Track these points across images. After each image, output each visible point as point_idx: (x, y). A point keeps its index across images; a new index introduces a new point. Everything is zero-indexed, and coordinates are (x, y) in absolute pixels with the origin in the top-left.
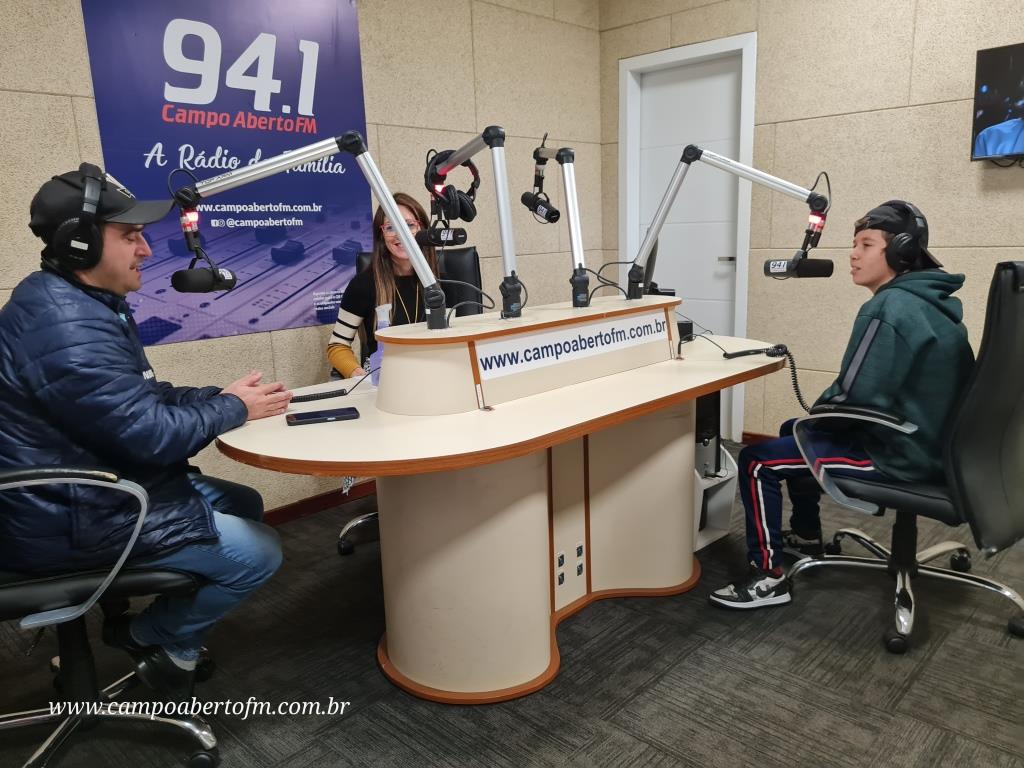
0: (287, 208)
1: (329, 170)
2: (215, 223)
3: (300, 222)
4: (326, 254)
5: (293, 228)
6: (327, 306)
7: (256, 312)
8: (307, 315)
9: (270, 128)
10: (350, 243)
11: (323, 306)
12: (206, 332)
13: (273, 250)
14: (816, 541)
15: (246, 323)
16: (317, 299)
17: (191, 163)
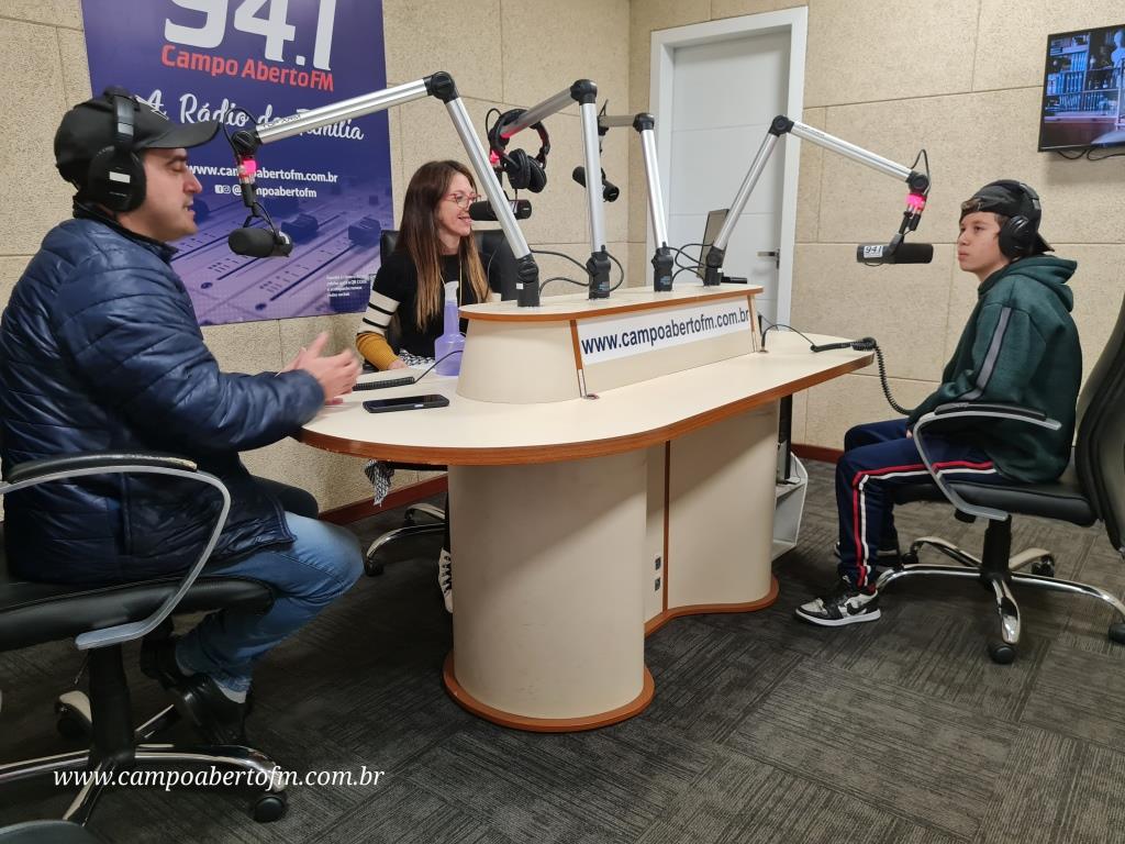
0: (299, 176)
1: (346, 134)
2: (219, 189)
3: (313, 193)
4: (342, 232)
5: (306, 200)
6: (342, 292)
7: (264, 296)
8: (320, 303)
9: (282, 81)
10: (368, 220)
11: (337, 292)
12: (208, 318)
13: (284, 224)
14: (894, 552)
15: (253, 309)
16: (331, 283)
17: (194, 116)
